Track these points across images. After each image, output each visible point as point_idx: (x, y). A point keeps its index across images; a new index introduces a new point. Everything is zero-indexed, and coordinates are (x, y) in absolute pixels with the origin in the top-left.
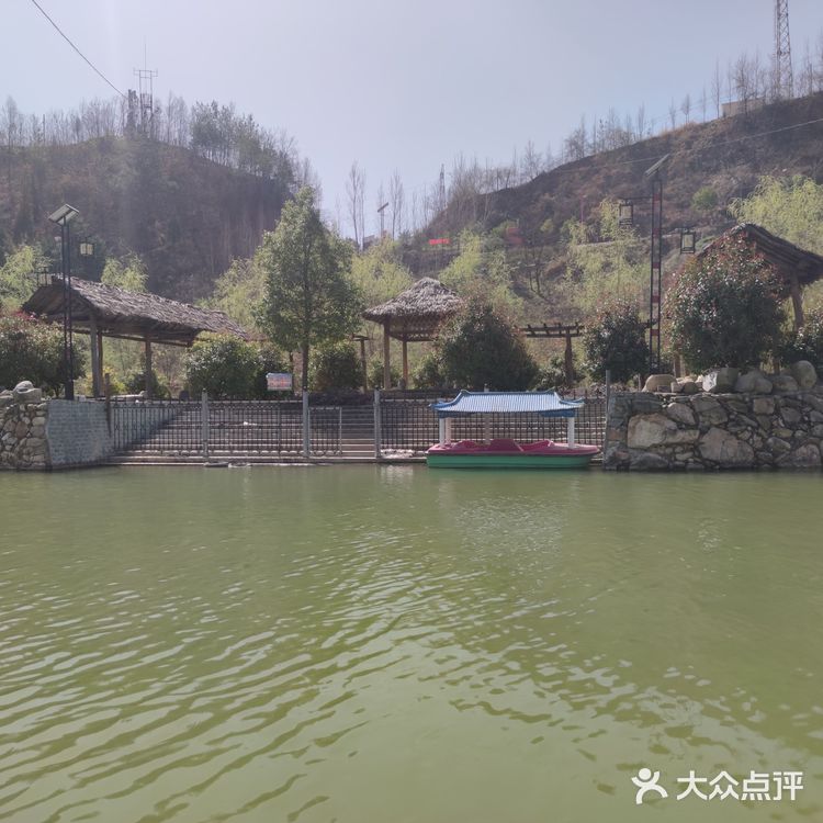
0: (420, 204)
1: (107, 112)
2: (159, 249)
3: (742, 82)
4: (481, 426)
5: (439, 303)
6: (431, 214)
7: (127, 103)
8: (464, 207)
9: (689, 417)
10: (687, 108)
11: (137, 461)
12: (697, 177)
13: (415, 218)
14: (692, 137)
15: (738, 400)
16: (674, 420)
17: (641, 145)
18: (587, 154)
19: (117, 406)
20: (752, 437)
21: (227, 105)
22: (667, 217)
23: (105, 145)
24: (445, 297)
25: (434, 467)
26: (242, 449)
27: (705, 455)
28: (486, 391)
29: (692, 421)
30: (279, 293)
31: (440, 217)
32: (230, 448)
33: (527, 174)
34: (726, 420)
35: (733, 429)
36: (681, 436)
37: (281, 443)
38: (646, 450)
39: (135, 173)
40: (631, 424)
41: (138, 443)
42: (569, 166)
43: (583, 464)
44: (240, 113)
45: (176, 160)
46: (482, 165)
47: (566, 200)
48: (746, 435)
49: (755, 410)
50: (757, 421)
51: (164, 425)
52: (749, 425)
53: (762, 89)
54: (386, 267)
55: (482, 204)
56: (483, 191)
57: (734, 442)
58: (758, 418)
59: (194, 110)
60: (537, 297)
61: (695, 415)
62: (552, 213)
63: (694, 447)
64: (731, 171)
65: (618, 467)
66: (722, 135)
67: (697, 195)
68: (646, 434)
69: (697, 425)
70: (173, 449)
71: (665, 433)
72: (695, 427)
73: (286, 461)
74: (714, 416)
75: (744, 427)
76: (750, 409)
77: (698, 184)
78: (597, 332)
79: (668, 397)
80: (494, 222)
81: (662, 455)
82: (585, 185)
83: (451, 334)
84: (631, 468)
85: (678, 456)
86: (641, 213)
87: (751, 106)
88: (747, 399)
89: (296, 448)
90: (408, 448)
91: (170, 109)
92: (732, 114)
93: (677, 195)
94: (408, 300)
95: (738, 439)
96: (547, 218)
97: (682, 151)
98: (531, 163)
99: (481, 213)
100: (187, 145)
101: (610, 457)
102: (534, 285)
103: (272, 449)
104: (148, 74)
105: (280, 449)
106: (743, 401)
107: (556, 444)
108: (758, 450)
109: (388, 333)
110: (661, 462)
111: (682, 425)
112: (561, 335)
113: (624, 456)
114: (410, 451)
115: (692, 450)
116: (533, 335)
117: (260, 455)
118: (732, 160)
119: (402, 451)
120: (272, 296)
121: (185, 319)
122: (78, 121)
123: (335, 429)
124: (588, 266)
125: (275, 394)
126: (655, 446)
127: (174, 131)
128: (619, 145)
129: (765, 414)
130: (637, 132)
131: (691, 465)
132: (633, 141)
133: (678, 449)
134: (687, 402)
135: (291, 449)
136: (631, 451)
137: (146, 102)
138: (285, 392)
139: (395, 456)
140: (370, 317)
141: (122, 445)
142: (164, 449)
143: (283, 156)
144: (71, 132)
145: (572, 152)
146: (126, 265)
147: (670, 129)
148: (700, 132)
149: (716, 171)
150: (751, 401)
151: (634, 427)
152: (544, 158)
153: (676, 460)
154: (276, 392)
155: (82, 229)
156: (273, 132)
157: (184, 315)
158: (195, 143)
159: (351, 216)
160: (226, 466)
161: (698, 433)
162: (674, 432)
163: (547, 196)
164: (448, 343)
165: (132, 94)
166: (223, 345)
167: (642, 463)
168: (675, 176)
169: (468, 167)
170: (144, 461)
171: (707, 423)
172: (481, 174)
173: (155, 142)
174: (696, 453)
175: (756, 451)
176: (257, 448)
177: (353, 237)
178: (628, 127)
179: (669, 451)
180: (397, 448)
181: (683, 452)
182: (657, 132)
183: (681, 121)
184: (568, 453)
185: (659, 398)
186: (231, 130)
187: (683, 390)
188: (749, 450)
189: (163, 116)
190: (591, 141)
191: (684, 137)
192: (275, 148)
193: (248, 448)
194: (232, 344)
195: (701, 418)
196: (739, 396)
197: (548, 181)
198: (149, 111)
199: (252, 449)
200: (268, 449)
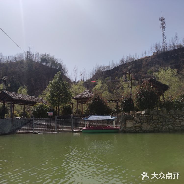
0: (89, 74)
1: (22, 55)
2: (32, 84)
3: (157, 48)
4: (95, 123)
5: (89, 95)
6: (92, 76)
7: (27, 54)
8: (99, 74)
9: (139, 120)
10: (145, 53)
11: (18, 132)
12: (149, 67)
13: (88, 76)
14: (147, 59)
15: (149, 116)
16: (136, 121)
17: (136, 61)
18: (125, 63)
19: (14, 120)
20: (153, 125)
21: (48, 54)
22: (142, 76)
23: (21, 62)
24: (90, 94)
25: (84, 133)
26: (42, 129)
27: (143, 129)
28: (96, 115)
29: (139, 121)
30: (53, 94)
31: (94, 76)
32: (39, 129)
33: (112, 67)
34: (147, 121)
35: (149, 123)
36: (137, 125)
37: (50, 128)
38: (130, 128)
39: (28, 68)
40: (126, 122)
41: (19, 128)
42: (121, 65)
43: (117, 131)
44: (51, 55)
45: (36, 65)
46: (102, 65)
47: (121, 73)
48: (152, 124)
49: (153, 119)
50: (154, 121)
51: (26, 124)
52: (152, 122)
53: (161, 49)
54: (81, 87)
55: (103, 73)
56: (103, 71)
57: (149, 126)
58: (154, 120)
59: (41, 55)
60: (115, 93)
61: (140, 120)
62: (118, 75)
63: (140, 127)
64: (156, 66)
65: (124, 132)
66: (153, 59)
67: (148, 71)
68: (129, 124)
69: (141, 122)
70: (26, 130)
71: (134, 124)
72: (140, 123)
73: (51, 132)
74: (144, 120)
75: (151, 123)
76: (152, 119)
77: (149, 69)
78: (123, 101)
79: (134, 116)
80: (105, 77)
81: (133, 129)
82: (125, 69)
83: (90, 102)
84: (127, 132)
85: (137, 129)
86: (137, 75)
87: (159, 53)
88: (151, 116)
89: (54, 129)
90: (79, 128)
91: (36, 55)
92: (155, 54)
93: (144, 71)
94: (82, 95)
95: (150, 125)
96: (117, 76)
97: (145, 62)
98: (113, 65)
99: (102, 75)
100: (39, 62)
101: (122, 130)
102: (114, 90)
103: (48, 129)
104: (31, 48)
105: (50, 129)
106: (151, 117)
107: (111, 127)
108: (155, 128)
109: (78, 102)
110: (133, 131)
111: (137, 122)
112: (115, 102)
113: (125, 129)
114: (79, 129)
115: (140, 128)
116: (110, 102)
117: (46, 130)
118: (155, 64)
119: (78, 129)
120: (51, 95)
121: (33, 100)
122: (16, 57)
123: (63, 124)
124: (124, 86)
125: (50, 117)
126: (132, 127)
127: (37, 59)
128: (132, 61)
129: (156, 120)
130: (135, 58)
131: (140, 131)
132: (134, 60)
133: (137, 128)
134: (138, 117)
135: (53, 129)
136: (126, 128)
137: (31, 53)
138: (51, 116)
139: (76, 130)
140: (73, 98)
141: (15, 129)
142: (24, 130)
143: (60, 64)
144: (14, 60)
145: (122, 62)
146: (24, 88)
147: (142, 57)
148: (149, 58)
149: (152, 66)
150: (152, 117)
151: (127, 123)
152: (116, 64)
153: (136, 130)
154: (50, 116)
155: (15, 80)
156: (58, 59)
157: (33, 99)
158: (41, 61)
159: (74, 76)
160: (37, 133)
161: (141, 124)
162: (135, 124)
163: (117, 72)
164: (90, 104)
165: (28, 52)
166: (40, 105)
167: (129, 131)
168: (144, 67)
169: (99, 66)
170: (19, 132)
171: (143, 122)
172: (102, 67)
173: (32, 62)
174: (141, 129)
175: (154, 128)
176: (45, 129)
177: (75, 81)
178: (133, 57)
179: (135, 128)
180: (77, 128)
181: (138, 128)
182: (139, 58)
183: (144, 56)
184: (113, 129)
185: (132, 116)
186: (49, 59)
187: (138, 114)
188: (153, 128)
189: (34, 56)
190: (126, 60)
191: (145, 59)
192: (58, 62)
193: (43, 129)
194: (43, 105)
195: (141, 121)
196: (150, 116)
197: (117, 69)
198: (31, 55)
199: (44, 129)
200: (47, 129)
